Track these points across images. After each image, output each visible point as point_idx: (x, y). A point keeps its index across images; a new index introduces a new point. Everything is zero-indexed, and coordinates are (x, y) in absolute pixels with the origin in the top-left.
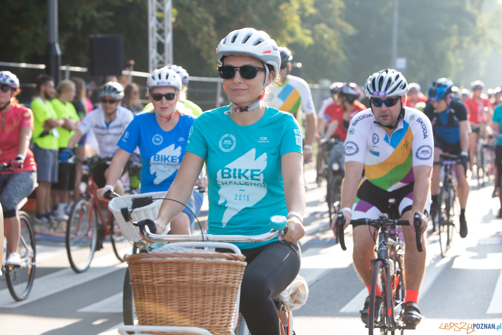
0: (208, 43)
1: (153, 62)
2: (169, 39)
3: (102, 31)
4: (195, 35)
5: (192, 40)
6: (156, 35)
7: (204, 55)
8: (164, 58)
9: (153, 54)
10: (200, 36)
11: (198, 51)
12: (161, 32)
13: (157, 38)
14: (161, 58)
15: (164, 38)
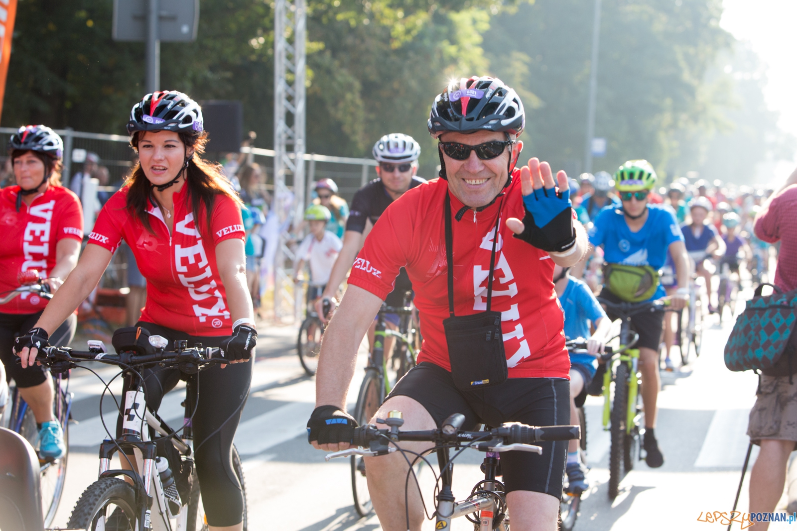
0: (352, 114)
1: (280, 137)
2: (300, 109)
3: (217, 97)
4: (335, 104)
5: (332, 111)
6: (284, 102)
7: (346, 129)
8: (294, 132)
9: (280, 126)
10: (341, 105)
11: (340, 124)
12: (290, 99)
13: (285, 106)
14: (290, 132)
15: (294, 106)
